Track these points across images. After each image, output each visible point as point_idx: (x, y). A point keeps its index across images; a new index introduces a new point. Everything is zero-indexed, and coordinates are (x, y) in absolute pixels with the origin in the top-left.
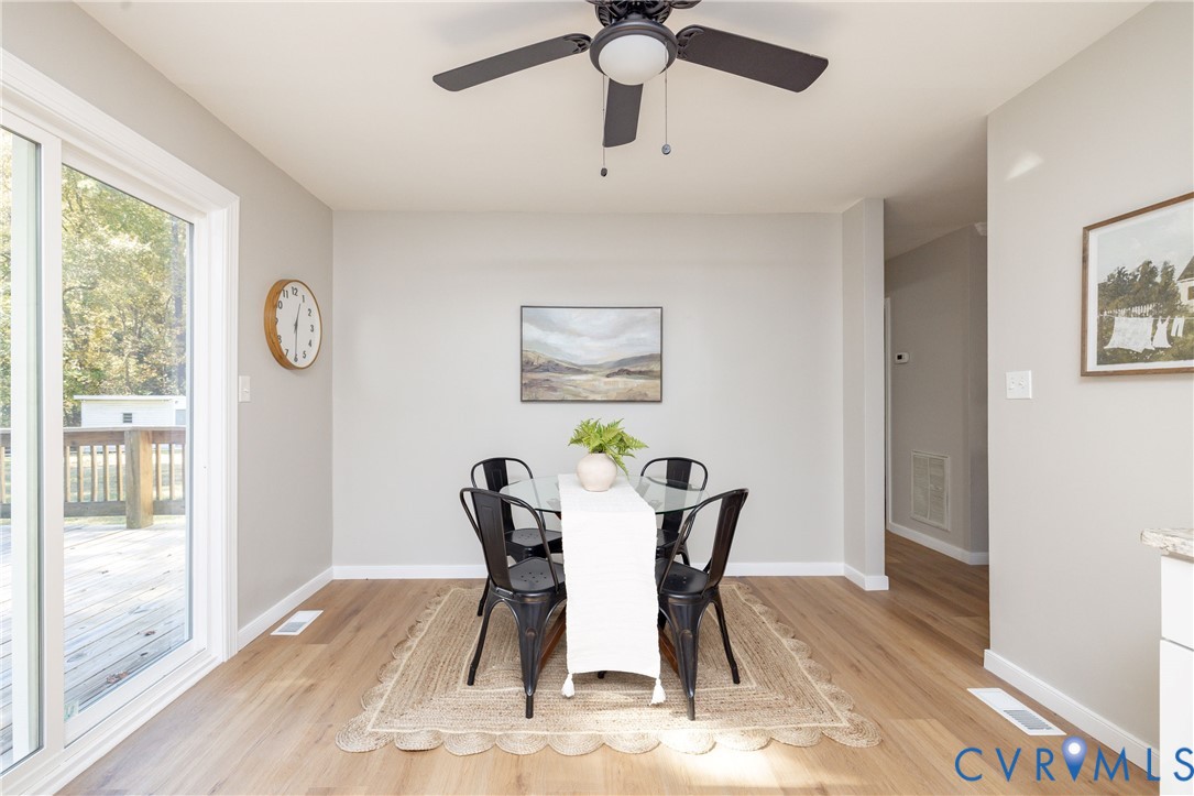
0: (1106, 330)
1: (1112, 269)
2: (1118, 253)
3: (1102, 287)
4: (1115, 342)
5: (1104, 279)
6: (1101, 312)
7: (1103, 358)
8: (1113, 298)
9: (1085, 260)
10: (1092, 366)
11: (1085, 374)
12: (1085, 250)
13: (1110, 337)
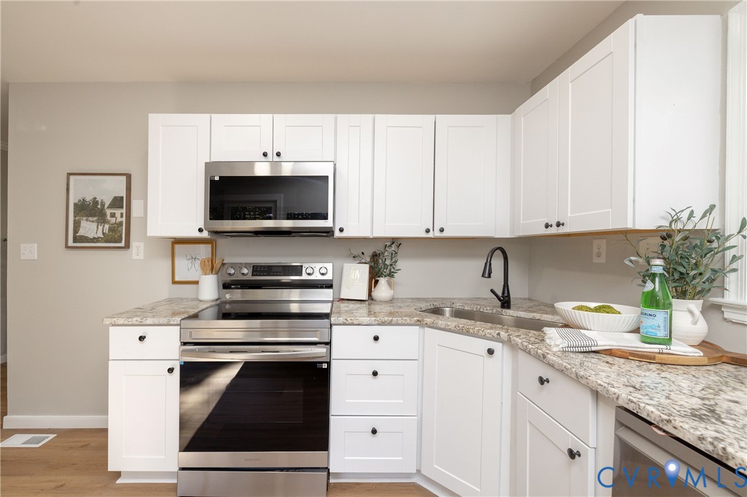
0: (77, 226)
1: (80, 197)
2: (83, 190)
3: (75, 205)
4: (81, 232)
5: (77, 201)
6: (75, 217)
7: (76, 240)
8: (81, 211)
9: (68, 189)
10: (71, 243)
11: (67, 247)
12: (68, 185)
13: (79, 230)
